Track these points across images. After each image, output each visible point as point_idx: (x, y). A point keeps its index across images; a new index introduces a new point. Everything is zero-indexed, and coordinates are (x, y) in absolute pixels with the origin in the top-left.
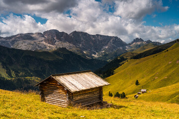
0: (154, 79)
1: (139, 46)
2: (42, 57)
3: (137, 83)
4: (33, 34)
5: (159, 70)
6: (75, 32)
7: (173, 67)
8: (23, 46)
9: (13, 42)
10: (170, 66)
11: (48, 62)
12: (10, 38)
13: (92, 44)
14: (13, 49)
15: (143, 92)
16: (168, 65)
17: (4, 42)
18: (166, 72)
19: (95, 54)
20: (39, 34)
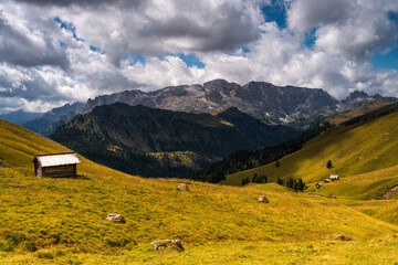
0: (357, 160)
1: (360, 104)
2: (200, 122)
3: (329, 165)
4: (187, 86)
5: (368, 146)
6: (253, 82)
7: (391, 140)
8: (173, 105)
9: (159, 100)
10: (387, 139)
11: (208, 129)
12: (155, 93)
13: (280, 102)
14: (159, 110)
15: (333, 180)
16: (384, 137)
17: (146, 99)
18: (377, 148)
19: (284, 117)
20: (197, 86)
